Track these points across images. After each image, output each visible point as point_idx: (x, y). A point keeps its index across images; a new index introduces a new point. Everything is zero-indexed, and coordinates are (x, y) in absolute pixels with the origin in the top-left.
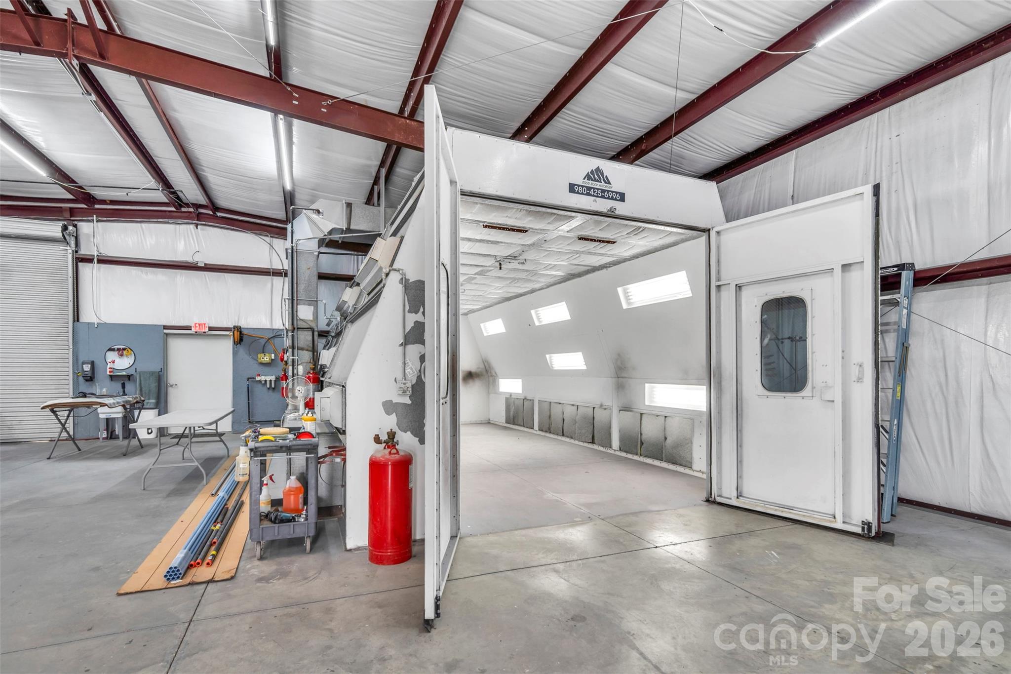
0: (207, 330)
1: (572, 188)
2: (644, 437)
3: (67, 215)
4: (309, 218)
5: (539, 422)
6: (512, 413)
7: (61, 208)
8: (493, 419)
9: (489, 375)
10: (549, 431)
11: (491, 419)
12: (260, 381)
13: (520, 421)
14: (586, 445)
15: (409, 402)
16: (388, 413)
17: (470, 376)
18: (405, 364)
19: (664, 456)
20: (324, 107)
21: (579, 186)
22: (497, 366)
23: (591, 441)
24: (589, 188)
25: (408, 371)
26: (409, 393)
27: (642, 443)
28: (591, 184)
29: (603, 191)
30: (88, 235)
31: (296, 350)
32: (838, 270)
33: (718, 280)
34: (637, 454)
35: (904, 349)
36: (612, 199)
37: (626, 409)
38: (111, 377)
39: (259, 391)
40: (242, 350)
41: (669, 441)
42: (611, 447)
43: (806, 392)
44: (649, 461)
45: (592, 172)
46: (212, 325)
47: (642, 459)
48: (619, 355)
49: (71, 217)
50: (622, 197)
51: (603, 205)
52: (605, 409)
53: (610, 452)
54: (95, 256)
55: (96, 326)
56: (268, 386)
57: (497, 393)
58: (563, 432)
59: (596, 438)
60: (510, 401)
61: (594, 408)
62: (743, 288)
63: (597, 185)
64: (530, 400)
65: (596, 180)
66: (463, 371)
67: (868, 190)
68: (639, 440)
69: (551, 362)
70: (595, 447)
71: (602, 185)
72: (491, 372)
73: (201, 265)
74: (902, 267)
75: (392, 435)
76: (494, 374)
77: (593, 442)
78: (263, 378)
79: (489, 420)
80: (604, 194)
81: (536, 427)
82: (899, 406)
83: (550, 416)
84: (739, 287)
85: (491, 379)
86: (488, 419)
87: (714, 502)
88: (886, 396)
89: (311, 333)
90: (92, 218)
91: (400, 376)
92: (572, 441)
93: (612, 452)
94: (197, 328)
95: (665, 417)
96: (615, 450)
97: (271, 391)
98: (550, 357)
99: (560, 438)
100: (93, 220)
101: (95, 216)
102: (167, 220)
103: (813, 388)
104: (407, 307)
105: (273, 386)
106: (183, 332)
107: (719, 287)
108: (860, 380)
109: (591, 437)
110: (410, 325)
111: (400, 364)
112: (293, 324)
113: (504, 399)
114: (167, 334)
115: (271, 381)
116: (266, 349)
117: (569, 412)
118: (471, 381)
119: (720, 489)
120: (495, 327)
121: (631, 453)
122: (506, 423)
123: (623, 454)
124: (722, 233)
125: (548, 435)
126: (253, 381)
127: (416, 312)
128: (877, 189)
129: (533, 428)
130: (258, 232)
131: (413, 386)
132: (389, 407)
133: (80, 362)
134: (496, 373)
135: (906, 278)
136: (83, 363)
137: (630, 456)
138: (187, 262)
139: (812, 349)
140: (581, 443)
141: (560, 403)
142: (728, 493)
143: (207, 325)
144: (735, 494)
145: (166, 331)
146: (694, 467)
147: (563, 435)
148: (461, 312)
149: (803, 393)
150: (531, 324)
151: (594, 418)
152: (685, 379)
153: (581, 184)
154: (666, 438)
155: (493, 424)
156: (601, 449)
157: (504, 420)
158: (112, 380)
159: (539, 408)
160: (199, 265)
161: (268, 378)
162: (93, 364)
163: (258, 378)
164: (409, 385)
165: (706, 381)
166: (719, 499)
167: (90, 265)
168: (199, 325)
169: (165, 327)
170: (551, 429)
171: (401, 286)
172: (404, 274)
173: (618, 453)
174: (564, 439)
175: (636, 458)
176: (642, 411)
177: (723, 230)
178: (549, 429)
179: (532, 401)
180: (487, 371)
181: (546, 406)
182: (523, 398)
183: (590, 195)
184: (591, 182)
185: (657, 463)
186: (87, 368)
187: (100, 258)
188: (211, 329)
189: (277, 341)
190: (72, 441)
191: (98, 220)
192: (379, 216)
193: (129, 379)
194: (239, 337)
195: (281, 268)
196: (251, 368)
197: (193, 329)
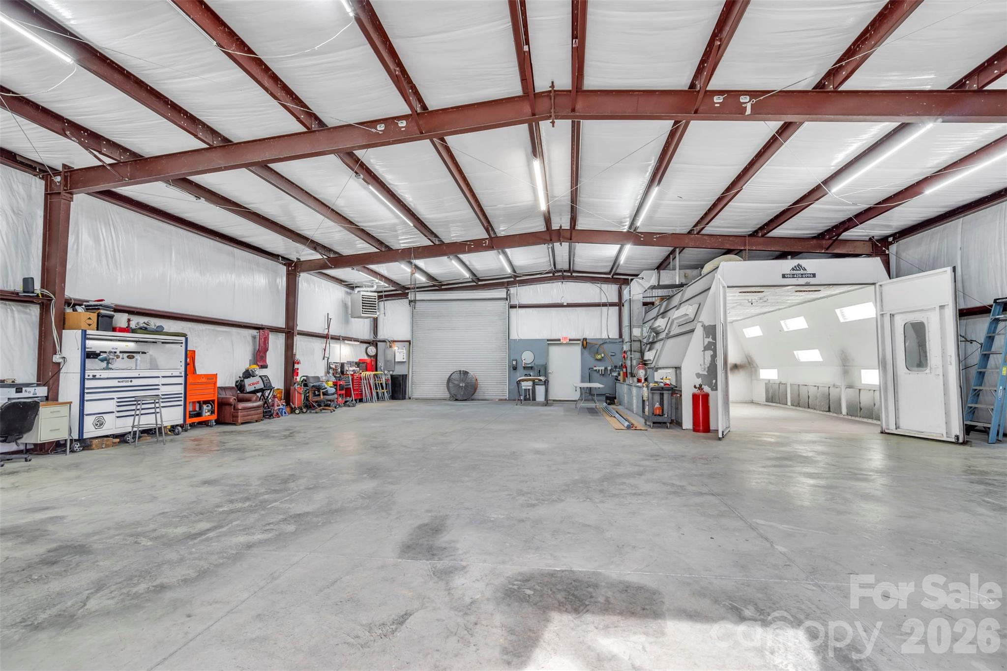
0: (568, 340)
1: (784, 276)
2: (862, 405)
3: (506, 285)
4: (637, 282)
5: (791, 398)
6: (770, 394)
7: (503, 282)
8: (755, 399)
9: (752, 366)
10: (798, 405)
11: (754, 399)
12: (596, 370)
13: (777, 400)
14: (825, 413)
15: (707, 374)
16: (698, 378)
17: (736, 367)
18: (704, 358)
19: (874, 416)
20: (655, 238)
21: (787, 274)
22: (757, 359)
23: (827, 410)
24: (794, 275)
25: (706, 361)
26: (707, 370)
27: (861, 409)
28: (794, 272)
29: (802, 274)
30: (514, 294)
31: (633, 352)
32: (938, 308)
33: (882, 311)
34: (857, 416)
36: (808, 277)
37: (850, 387)
38: (524, 367)
39: (595, 375)
40: (586, 352)
42: (841, 413)
43: (928, 371)
44: (865, 420)
45: (795, 267)
46: (571, 338)
47: (861, 419)
48: (843, 351)
49: (508, 286)
50: (814, 275)
51: (802, 281)
52: (837, 388)
53: (841, 416)
54: (517, 304)
55: (518, 341)
56: (600, 373)
57: (758, 380)
58: (808, 405)
59: (831, 408)
60: (768, 384)
61: (829, 387)
62: (895, 316)
63: (799, 272)
64: (784, 384)
65: (797, 270)
66: (730, 364)
67: (950, 269)
68: (859, 407)
69: (798, 356)
70: (831, 414)
71: (802, 272)
72: (753, 364)
73: (565, 304)
75: (701, 386)
76: (755, 366)
77: (829, 411)
78: (597, 368)
79: (753, 400)
80: (802, 276)
81: (789, 403)
83: (799, 395)
84: (892, 316)
85: (753, 369)
86: (751, 400)
87: (884, 433)
89: (639, 343)
90: (516, 285)
91: (702, 363)
92: (815, 411)
93: (842, 416)
94: (564, 340)
95: (874, 391)
96: (844, 415)
97: (601, 376)
98: (797, 353)
99: (807, 410)
102: (550, 282)
103: (931, 368)
104: (705, 336)
105: (603, 373)
106: (555, 342)
107: (882, 315)
109: (827, 407)
110: (706, 343)
111: (702, 358)
112: (631, 339)
113: (764, 384)
114: (548, 344)
115: (602, 370)
116: (599, 352)
117: (812, 391)
118: (736, 371)
119: (889, 427)
120: (753, 332)
121: (853, 416)
122: (766, 402)
123: (850, 417)
124: (883, 286)
125: (798, 408)
126: (592, 370)
127: (709, 338)
128: (954, 269)
129: (786, 404)
130: (594, 282)
131: (708, 367)
132: (698, 375)
133: (511, 360)
134: (756, 364)
136: (513, 360)
137: (853, 418)
138: (558, 304)
139: (929, 348)
140: (821, 412)
141: (806, 385)
142: (892, 429)
143: (568, 338)
144: (894, 427)
145: (548, 342)
147: (809, 408)
148: (728, 321)
149: (926, 371)
150: (781, 329)
151: (829, 394)
153: (789, 273)
154: (875, 405)
155: (755, 403)
156: (835, 415)
157: (765, 401)
158: (524, 369)
159: (791, 389)
160: (564, 304)
161: (600, 368)
162: (516, 360)
163: (595, 368)
164: (706, 367)
166: (887, 431)
167: (515, 309)
168: (565, 338)
169: (548, 340)
170: (800, 404)
171: (702, 328)
172: (703, 323)
173: (846, 417)
174: (809, 410)
175: (857, 419)
176: (860, 388)
177: (884, 284)
178: (799, 404)
179: (785, 384)
180: (749, 363)
181: (796, 388)
182: (779, 382)
183: (795, 277)
184: (794, 271)
185: (870, 421)
186: (514, 363)
187: (519, 305)
188: (570, 340)
189: (605, 346)
190: (509, 400)
191: (519, 286)
192: (676, 275)
193: (532, 369)
194: (585, 344)
195: (607, 301)
196: (591, 362)
197: (561, 340)
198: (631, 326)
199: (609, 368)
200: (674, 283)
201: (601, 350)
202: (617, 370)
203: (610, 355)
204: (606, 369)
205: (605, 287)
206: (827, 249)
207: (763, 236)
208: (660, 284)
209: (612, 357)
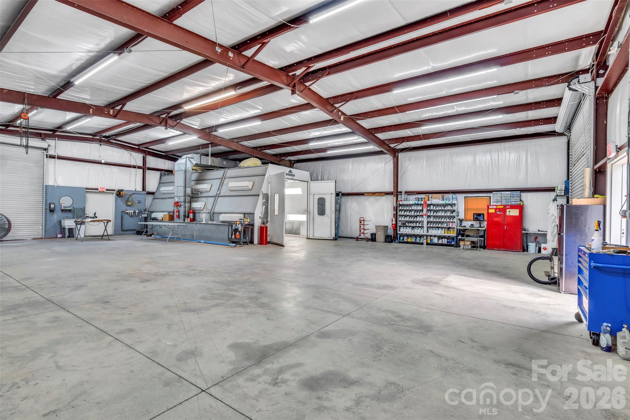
0: (105, 190)
2: (286, 229)
3: (43, 136)
4: (189, 160)
7: (39, 133)
15: (263, 217)
18: (262, 209)
19: (293, 232)
28: (289, 173)
32: (330, 194)
33: (310, 192)
35: (340, 208)
38: (62, 210)
39: (126, 216)
40: (119, 199)
41: (294, 229)
43: (325, 215)
44: (288, 235)
45: (290, 171)
46: (107, 189)
49: (45, 137)
50: (294, 176)
51: (291, 177)
54: (56, 156)
55: (56, 187)
56: (130, 215)
67: (334, 181)
71: (291, 173)
73: (103, 162)
74: (340, 192)
75: (264, 222)
78: (128, 211)
80: (291, 175)
82: (339, 218)
84: (314, 195)
87: (309, 239)
88: (337, 216)
89: (190, 197)
90: (55, 139)
94: (101, 190)
95: (293, 223)
97: (130, 217)
100: (56, 140)
101: (57, 138)
102: (89, 142)
105: (132, 215)
106: (94, 191)
107: (310, 194)
108: (333, 213)
110: (263, 202)
112: (186, 194)
114: (86, 191)
115: (131, 213)
119: (309, 236)
126: (124, 213)
127: (264, 199)
128: (336, 181)
130: (127, 149)
133: (48, 204)
135: (340, 194)
136: (50, 204)
138: (96, 160)
139: (326, 208)
142: (311, 237)
143: (105, 188)
144: (312, 236)
145: (86, 190)
146: (301, 234)
149: (324, 216)
152: (299, 213)
158: (62, 212)
161: (131, 211)
162: (54, 204)
163: (126, 212)
164: (263, 213)
165: (307, 214)
166: (309, 238)
167: (53, 159)
168: (102, 188)
169: (86, 189)
171: (262, 195)
172: (263, 192)
176: (286, 222)
185: (290, 235)
186: (52, 206)
187: (58, 157)
188: (107, 190)
189: (134, 196)
190: (44, 238)
191: (58, 140)
192: (209, 160)
193: (70, 212)
194: (119, 194)
195: (136, 165)
196: (123, 207)
197: (99, 190)
198: (186, 186)
199: (137, 211)
200: (208, 164)
201: (130, 199)
202: (146, 213)
203: (137, 202)
204: (135, 212)
205: (134, 154)
206: (279, 162)
207: (260, 151)
208: (201, 163)
209: (139, 204)
